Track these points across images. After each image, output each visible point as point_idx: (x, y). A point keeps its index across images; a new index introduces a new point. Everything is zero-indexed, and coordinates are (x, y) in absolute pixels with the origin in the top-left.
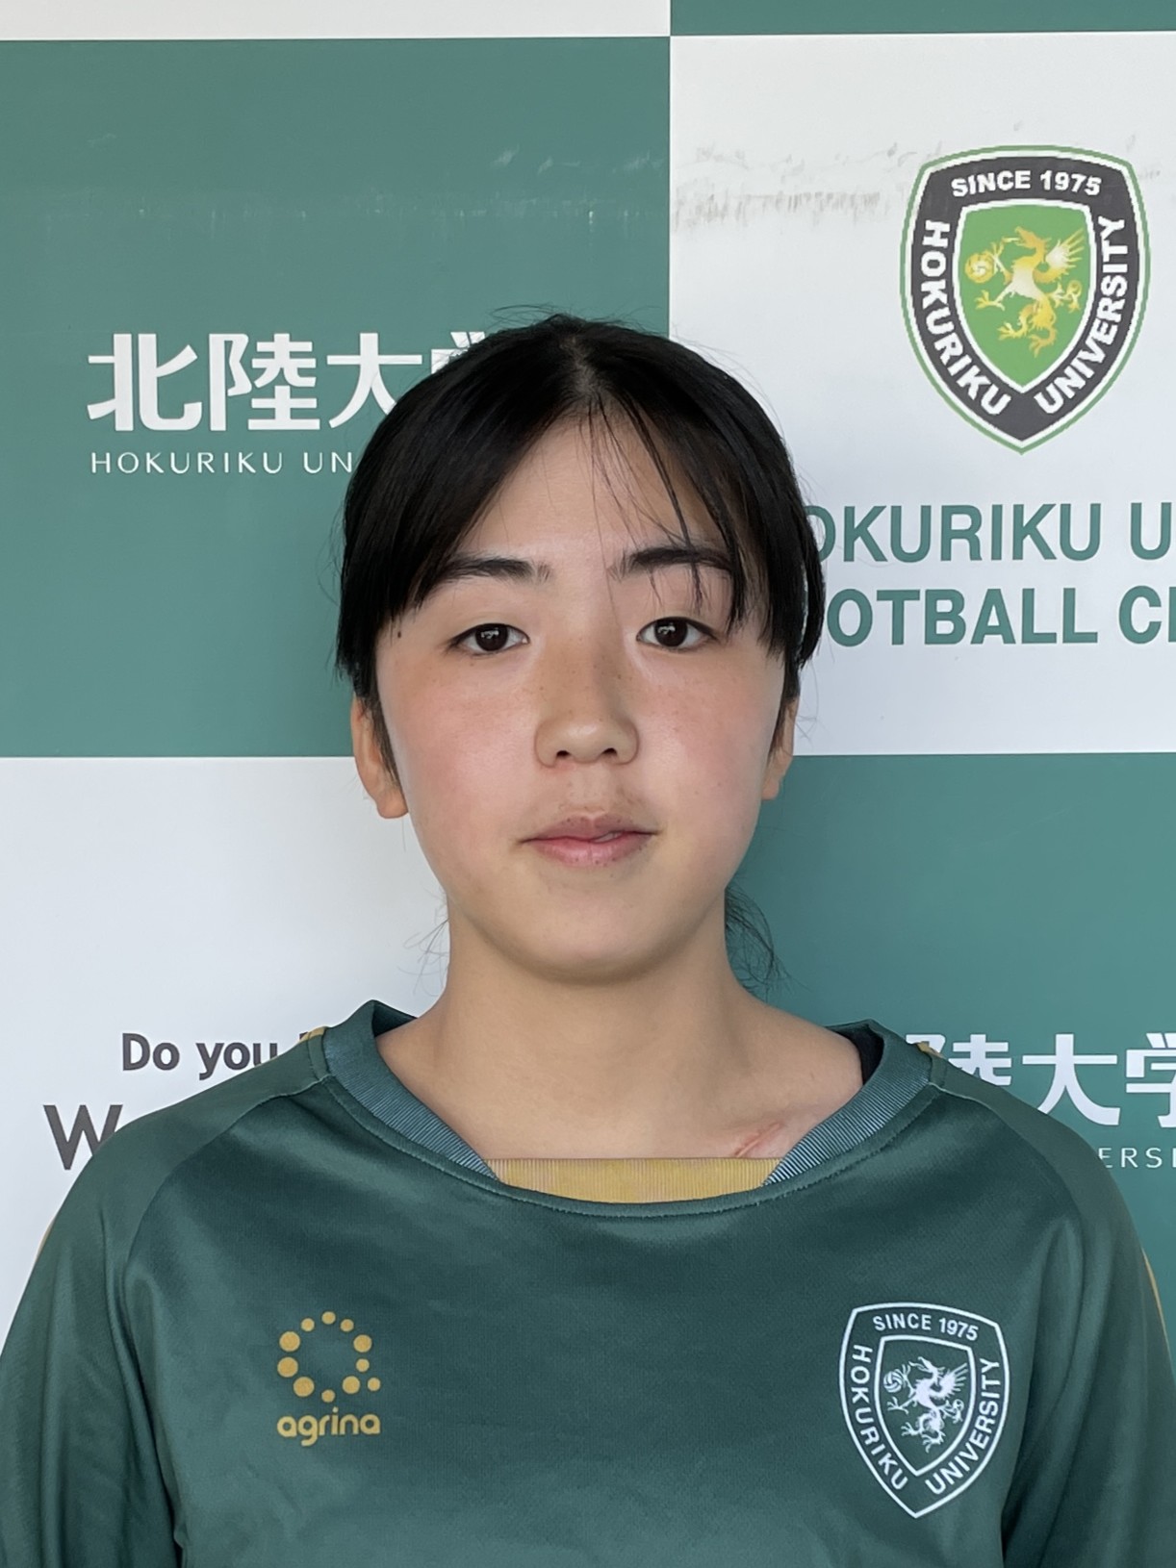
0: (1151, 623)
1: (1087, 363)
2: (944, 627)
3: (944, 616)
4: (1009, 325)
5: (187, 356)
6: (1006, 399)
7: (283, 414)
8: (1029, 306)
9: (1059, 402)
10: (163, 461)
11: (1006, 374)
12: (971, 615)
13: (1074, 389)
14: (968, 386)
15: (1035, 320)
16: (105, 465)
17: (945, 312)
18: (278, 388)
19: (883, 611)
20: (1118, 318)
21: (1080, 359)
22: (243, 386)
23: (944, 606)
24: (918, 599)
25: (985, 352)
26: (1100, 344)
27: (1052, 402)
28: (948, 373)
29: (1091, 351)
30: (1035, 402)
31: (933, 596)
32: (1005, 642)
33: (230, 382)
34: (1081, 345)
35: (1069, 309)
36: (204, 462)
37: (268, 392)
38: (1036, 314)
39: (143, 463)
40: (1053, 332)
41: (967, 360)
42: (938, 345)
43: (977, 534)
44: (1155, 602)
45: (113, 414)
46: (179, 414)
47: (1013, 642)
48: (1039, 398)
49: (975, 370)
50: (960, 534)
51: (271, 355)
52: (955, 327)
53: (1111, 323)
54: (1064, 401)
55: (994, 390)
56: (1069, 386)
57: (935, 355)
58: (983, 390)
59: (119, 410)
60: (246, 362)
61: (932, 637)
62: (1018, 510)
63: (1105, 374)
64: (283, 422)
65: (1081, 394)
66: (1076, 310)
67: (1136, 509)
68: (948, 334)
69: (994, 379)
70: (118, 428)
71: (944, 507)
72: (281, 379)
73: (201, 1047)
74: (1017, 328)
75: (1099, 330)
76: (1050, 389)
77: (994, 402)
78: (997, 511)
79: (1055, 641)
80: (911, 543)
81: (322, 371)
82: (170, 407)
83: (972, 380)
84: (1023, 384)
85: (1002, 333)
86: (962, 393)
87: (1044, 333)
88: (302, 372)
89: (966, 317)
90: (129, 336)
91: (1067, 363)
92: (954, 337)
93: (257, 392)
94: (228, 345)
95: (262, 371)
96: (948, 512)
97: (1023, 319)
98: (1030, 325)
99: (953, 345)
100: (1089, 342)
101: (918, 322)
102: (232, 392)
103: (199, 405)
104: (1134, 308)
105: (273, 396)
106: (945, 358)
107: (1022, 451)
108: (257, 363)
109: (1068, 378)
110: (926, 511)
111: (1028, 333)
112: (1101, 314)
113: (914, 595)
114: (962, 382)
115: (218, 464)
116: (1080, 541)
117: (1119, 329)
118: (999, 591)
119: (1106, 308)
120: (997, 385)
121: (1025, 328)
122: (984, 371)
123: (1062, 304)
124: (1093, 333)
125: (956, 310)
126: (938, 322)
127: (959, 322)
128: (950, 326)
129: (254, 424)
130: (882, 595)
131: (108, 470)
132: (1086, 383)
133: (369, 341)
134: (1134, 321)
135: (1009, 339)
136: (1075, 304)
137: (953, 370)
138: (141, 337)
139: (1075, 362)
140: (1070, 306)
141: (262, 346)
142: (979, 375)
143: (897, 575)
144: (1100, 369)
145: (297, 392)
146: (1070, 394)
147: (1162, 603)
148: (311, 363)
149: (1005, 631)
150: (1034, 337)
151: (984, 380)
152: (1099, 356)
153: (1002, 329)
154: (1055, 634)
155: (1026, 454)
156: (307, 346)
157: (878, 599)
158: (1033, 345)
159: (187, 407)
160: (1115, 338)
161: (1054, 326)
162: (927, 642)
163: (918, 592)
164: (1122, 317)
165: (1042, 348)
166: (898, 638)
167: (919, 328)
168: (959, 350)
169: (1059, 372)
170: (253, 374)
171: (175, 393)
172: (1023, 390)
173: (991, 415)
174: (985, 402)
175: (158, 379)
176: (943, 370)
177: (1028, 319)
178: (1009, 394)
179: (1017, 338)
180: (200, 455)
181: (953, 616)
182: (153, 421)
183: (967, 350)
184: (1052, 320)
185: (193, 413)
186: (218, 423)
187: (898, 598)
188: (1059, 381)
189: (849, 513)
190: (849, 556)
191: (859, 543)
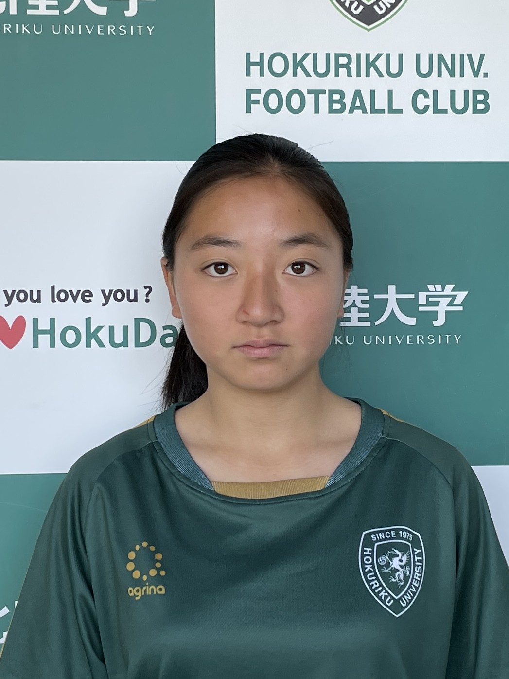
0: (425, 106)
2: (337, 106)
3: (337, 101)
6: (361, 7)
7: (42, 8)
9: (384, 9)
12: (348, 101)
13: (390, 3)
14: (345, 1)
19: (310, 99)
23: (336, 97)
24: (325, 93)
27: (381, 9)
30: (374, 9)
31: (332, 93)
32: (363, 113)
36: (6, 28)
43: (350, 66)
44: (426, 96)
47: (367, 113)
48: (376, 7)
50: (343, 66)
54: (386, 9)
55: (356, 3)
56: (388, 3)
58: (351, 3)
61: (331, 111)
62: (367, 56)
64: (42, 11)
65: (393, 6)
67: (418, 56)
71: (336, 54)
73: (6, 292)
76: (380, 3)
77: (356, 9)
78: (358, 56)
79: (384, 113)
80: (321, 69)
86: (342, 4)
96: (337, 56)
103: (4, 3)
110: (328, 55)
113: (323, 92)
114: (342, 0)
115: (13, 29)
116: (394, 69)
118: (360, 91)
129: (29, 12)
130: (310, 92)
143: (316, 83)
146: (389, 6)
147: (430, 97)
149: (362, 108)
154: (384, 110)
155: (371, 31)
157: (308, 94)
162: (329, 113)
163: (325, 90)
166: (317, 111)
172: (369, 4)
173: (355, 14)
174: (352, 9)
178: (363, 5)
180: (5, 25)
181: (341, 101)
185: (1, 6)
186: (13, 11)
187: (317, 93)
189: (295, 55)
190: (295, 74)
191: (299, 69)
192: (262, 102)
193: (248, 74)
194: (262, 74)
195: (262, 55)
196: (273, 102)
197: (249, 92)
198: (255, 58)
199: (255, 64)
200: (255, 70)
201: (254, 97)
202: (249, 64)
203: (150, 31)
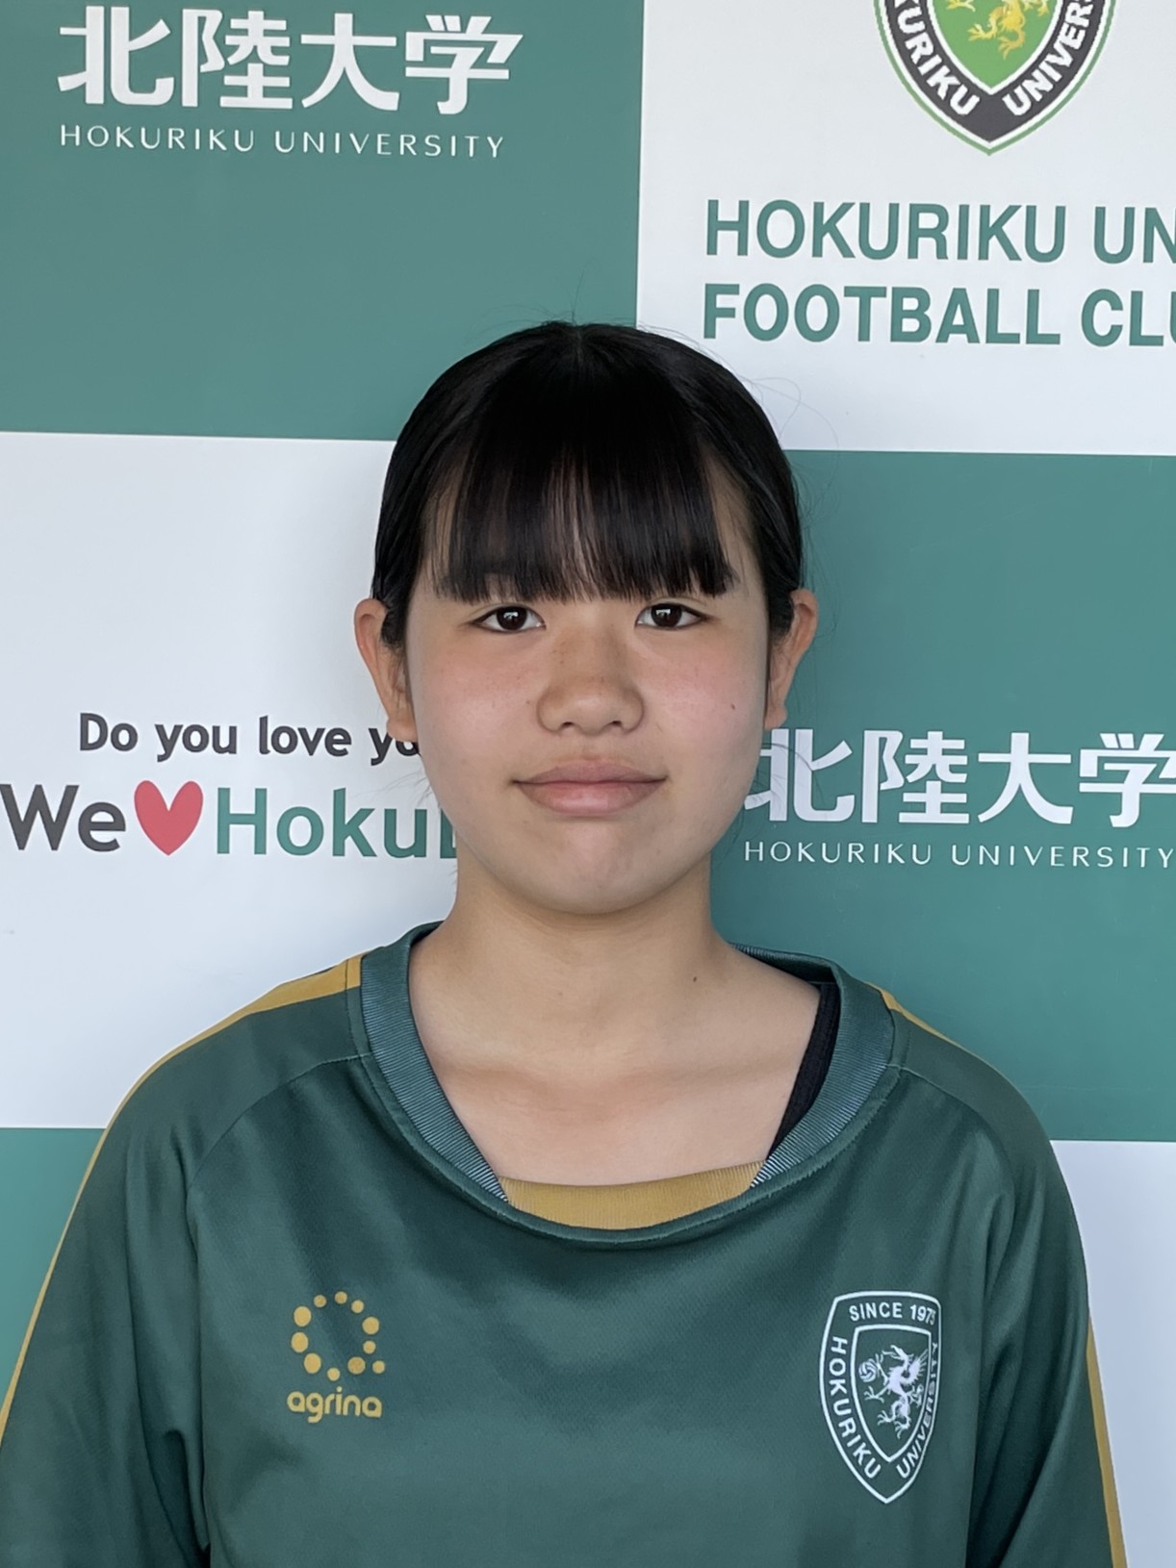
0: (1113, 327)
1: (1055, 66)
2: (911, 325)
3: (910, 314)
4: (978, 27)
5: (160, 31)
6: (974, 100)
7: (255, 92)
8: (1000, 8)
9: (1027, 105)
10: (134, 137)
11: (975, 74)
12: (936, 314)
13: (1042, 92)
14: (938, 86)
15: (1005, 23)
16: (74, 138)
17: (916, 12)
18: (251, 66)
19: (850, 308)
20: (1085, 23)
21: (1048, 63)
22: (215, 62)
23: (910, 304)
24: (885, 295)
25: (955, 52)
26: (1067, 48)
27: (1019, 104)
28: (918, 72)
29: (1059, 55)
30: (1003, 103)
31: (900, 294)
32: (970, 341)
33: (202, 57)
34: (1050, 49)
35: (1037, 13)
36: (174, 138)
37: (241, 69)
38: (1006, 17)
39: (113, 136)
40: (1022, 35)
41: (937, 60)
42: (909, 44)
43: (944, 233)
44: (1116, 305)
45: (83, 87)
46: (151, 89)
47: (978, 341)
48: (1007, 100)
49: (945, 70)
50: (927, 233)
51: (244, 32)
52: (926, 27)
53: (1079, 28)
54: (1032, 104)
55: (963, 90)
56: (1036, 89)
57: (906, 54)
58: (952, 90)
59: (90, 82)
60: (219, 39)
61: (898, 335)
62: (985, 211)
63: (1072, 78)
64: (255, 100)
65: (1048, 97)
66: (1045, 14)
67: (1100, 213)
68: (919, 33)
69: (964, 80)
70: (88, 101)
71: (912, 206)
72: (254, 56)
73: (160, 729)
74: (987, 30)
75: (1067, 34)
76: (1018, 91)
77: (963, 102)
78: (964, 211)
79: (1018, 342)
80: (878, 240)
81: (295, 50)
82: (141, 80)
83: (942, 80)
84: (991, 86)
85: (971, 34)
86: (931, 92)
87: (1013, 36)
88: (276, 51)
89: (937, 17)
90: (101, 9)
91: (1035, 66)
92: (925, 37)
93: (229, 69)
94: (202, 21)
95: (235, 48)
96: (916, 210)
97: (993, 21)
98: (999, 28)
99: (924, 45)
100: (1057, 46)
101: (889, 20)
102: (204, 68)
103: (171, 81)
104: (1101, 14)
105: (245, 73)
106: (915, 58)
107: (989, 152)
108: (230, 40)
109: (1036, 81)
110: (894, 209)
111: (998, 35)
112: (1069, 18)
113: (882, 292)
114: (931, 82)
115: (189, 139)
116: (1044, 243)
117: (1086, 34)
118: (964, 290)
119: (1074, 13)
120: (966, 86)
121: (994, 30)
122: (954, 71)
123: (1032, 7)
124: (1062, 37)
125: (927, 10)
126: (909, 21)
127: (930, 22)
128: (920, 26)
129: (226, 102)
130: (850, 292)
131: (77, 143)
132: (1054, 86)
133: (343, 21)
134: (1102, 27)
135: (979, 40)
136: (1044, 8)
137: (924, 69)
138: (114, 10)
139: (1043, 66)
140: (1039, 10)
141: (235, 23)
142: (948, 75)
143: (864, 272)
144: (1068, 73)
145: (269, 70)
146: (1038, 97)
147: (1124, 307)
148: (285, 42)
149: (969, 330)
150: (1002, 39)
151: (954, 80)
152: (1066, 60)
153: (972, 31)
154: (1018, 335)
155: (994, 155)
156: (281, 25)
157: (846, 295)
158: (1003, 46)
159: (159, 81)
160: (1083, 43)
161: (1023, 29)
162: (893, 340)
163: (885, 289)
164: (1090, 22)
165: (1011, 50)
166: (864, 335)
167: (891, 26)
168: (929, 49)
169: (1027, 75)
170: (226, 51)
171: (147, 67)
172: (991, 91)
173: (960, 115)
174: (954, 102)
175: (130, 52)
176: (913, 69)
177: (999, 20)
178: (977, 95)
179: (987, 41)
180: (171, 131)
181: (920, 314)
182: (124, 94)
183: (938, 49)
184: (1021, 23)
185: (164, 89)
186: (190, 98)
187: (865, 295)
188: (1027, 83)
189: (819, 208)
190: (817, 252)
191: (827, 239)
192: (740, 313)
193: (712, 249)
194: (742, 250)
195: (744, 207)
196: (766, 312)
197: (712, 291)
198: (728, 213)
199: (728, 226)
200: (727, 239)
201: (722, 301)
202: (715, 225)
203: (495, 148)
